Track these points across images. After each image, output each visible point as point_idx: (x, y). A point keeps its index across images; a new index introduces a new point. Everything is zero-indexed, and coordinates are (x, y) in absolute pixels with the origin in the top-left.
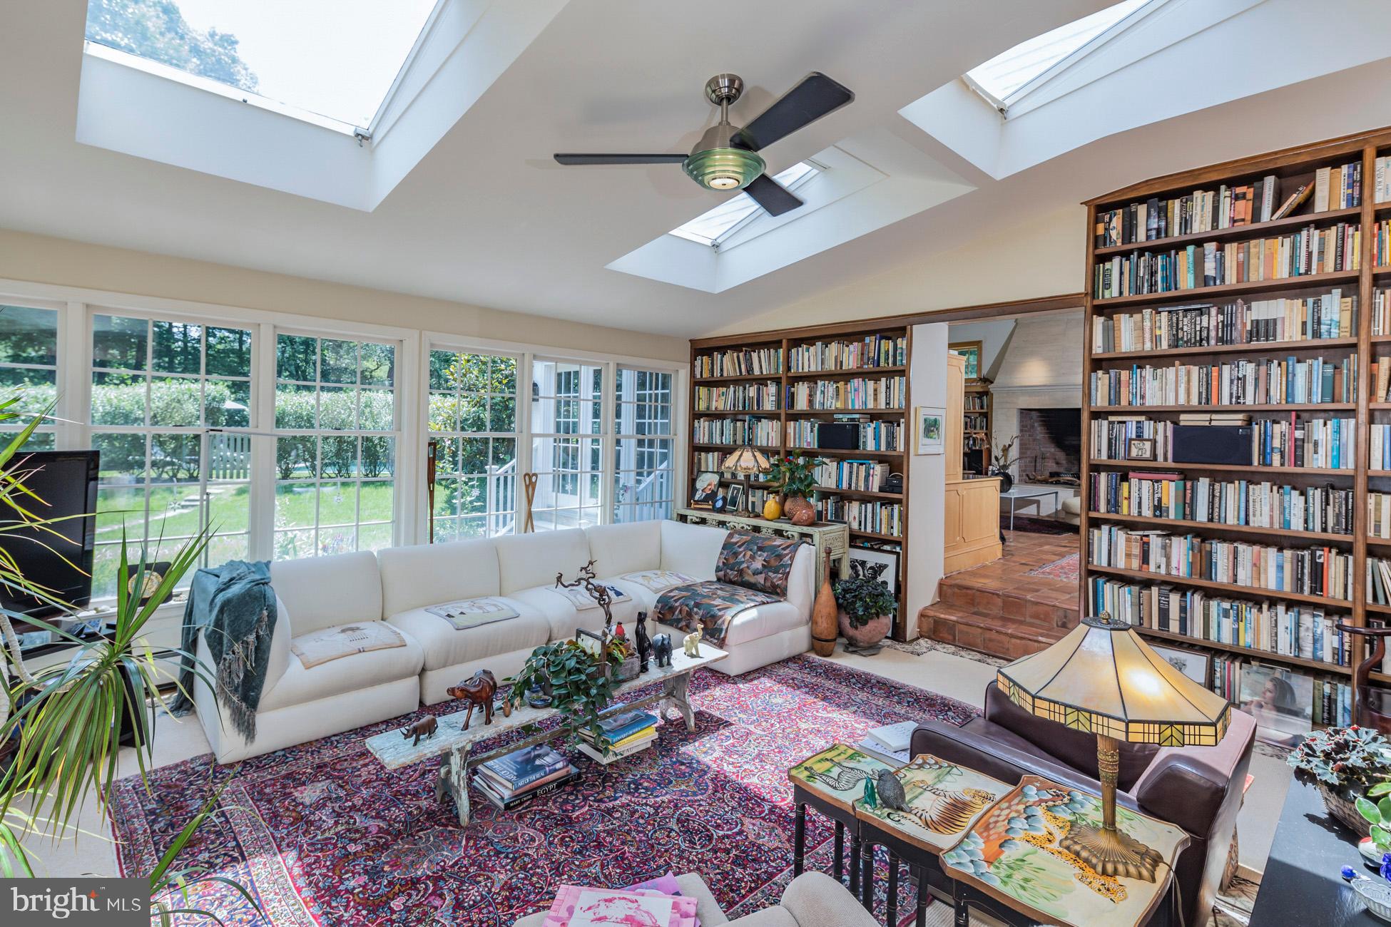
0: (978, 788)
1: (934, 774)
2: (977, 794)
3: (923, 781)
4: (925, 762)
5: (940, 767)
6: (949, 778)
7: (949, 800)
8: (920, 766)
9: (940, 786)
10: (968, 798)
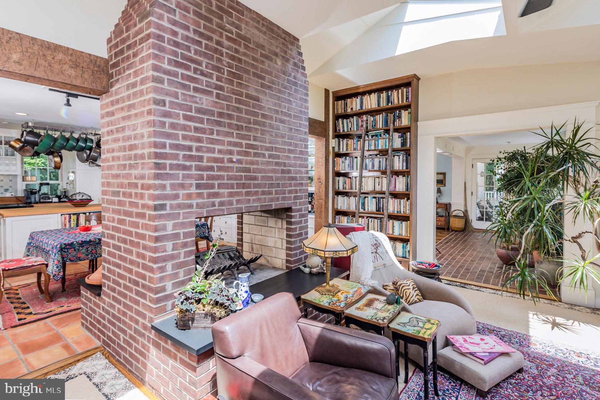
0: (361, 312)
1: (378, 316)
2: (362, 310)
3: (382, 312)
4: (383, 320)
5: (376, 319)
6: (372, 315)
7: (372, 307)
8: (384, 318)
9: (375, 311)
10: (365, 308)
